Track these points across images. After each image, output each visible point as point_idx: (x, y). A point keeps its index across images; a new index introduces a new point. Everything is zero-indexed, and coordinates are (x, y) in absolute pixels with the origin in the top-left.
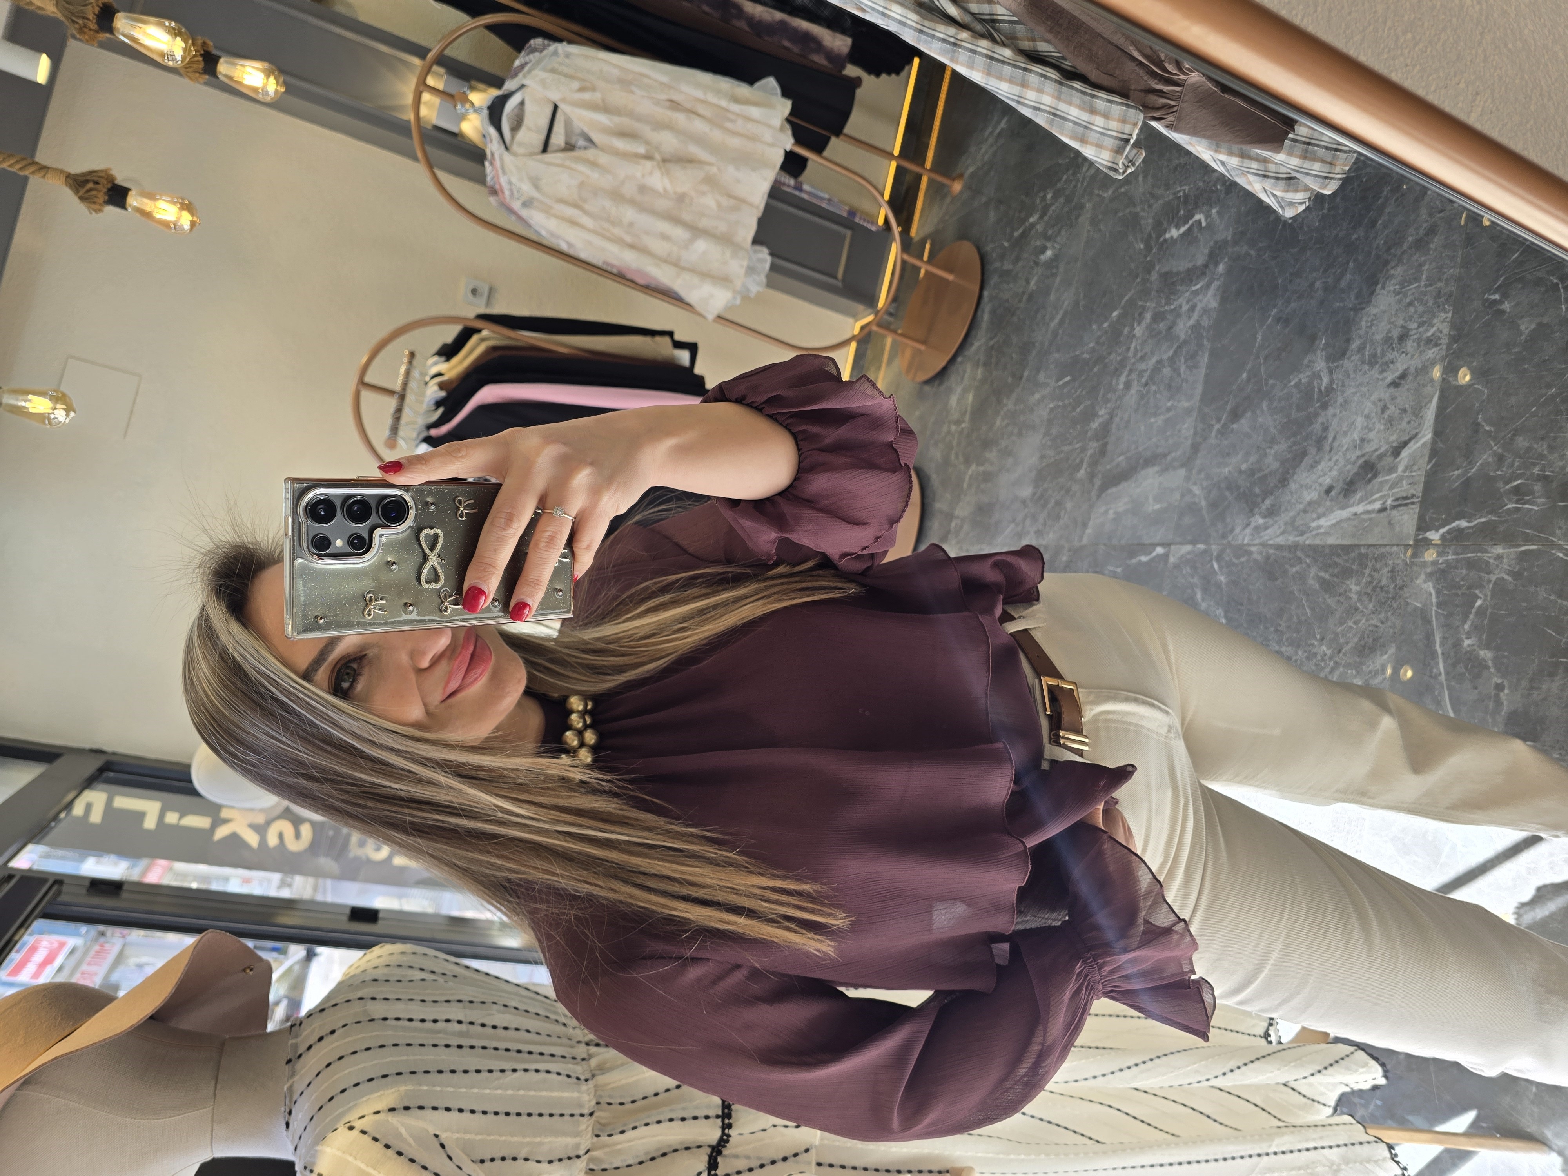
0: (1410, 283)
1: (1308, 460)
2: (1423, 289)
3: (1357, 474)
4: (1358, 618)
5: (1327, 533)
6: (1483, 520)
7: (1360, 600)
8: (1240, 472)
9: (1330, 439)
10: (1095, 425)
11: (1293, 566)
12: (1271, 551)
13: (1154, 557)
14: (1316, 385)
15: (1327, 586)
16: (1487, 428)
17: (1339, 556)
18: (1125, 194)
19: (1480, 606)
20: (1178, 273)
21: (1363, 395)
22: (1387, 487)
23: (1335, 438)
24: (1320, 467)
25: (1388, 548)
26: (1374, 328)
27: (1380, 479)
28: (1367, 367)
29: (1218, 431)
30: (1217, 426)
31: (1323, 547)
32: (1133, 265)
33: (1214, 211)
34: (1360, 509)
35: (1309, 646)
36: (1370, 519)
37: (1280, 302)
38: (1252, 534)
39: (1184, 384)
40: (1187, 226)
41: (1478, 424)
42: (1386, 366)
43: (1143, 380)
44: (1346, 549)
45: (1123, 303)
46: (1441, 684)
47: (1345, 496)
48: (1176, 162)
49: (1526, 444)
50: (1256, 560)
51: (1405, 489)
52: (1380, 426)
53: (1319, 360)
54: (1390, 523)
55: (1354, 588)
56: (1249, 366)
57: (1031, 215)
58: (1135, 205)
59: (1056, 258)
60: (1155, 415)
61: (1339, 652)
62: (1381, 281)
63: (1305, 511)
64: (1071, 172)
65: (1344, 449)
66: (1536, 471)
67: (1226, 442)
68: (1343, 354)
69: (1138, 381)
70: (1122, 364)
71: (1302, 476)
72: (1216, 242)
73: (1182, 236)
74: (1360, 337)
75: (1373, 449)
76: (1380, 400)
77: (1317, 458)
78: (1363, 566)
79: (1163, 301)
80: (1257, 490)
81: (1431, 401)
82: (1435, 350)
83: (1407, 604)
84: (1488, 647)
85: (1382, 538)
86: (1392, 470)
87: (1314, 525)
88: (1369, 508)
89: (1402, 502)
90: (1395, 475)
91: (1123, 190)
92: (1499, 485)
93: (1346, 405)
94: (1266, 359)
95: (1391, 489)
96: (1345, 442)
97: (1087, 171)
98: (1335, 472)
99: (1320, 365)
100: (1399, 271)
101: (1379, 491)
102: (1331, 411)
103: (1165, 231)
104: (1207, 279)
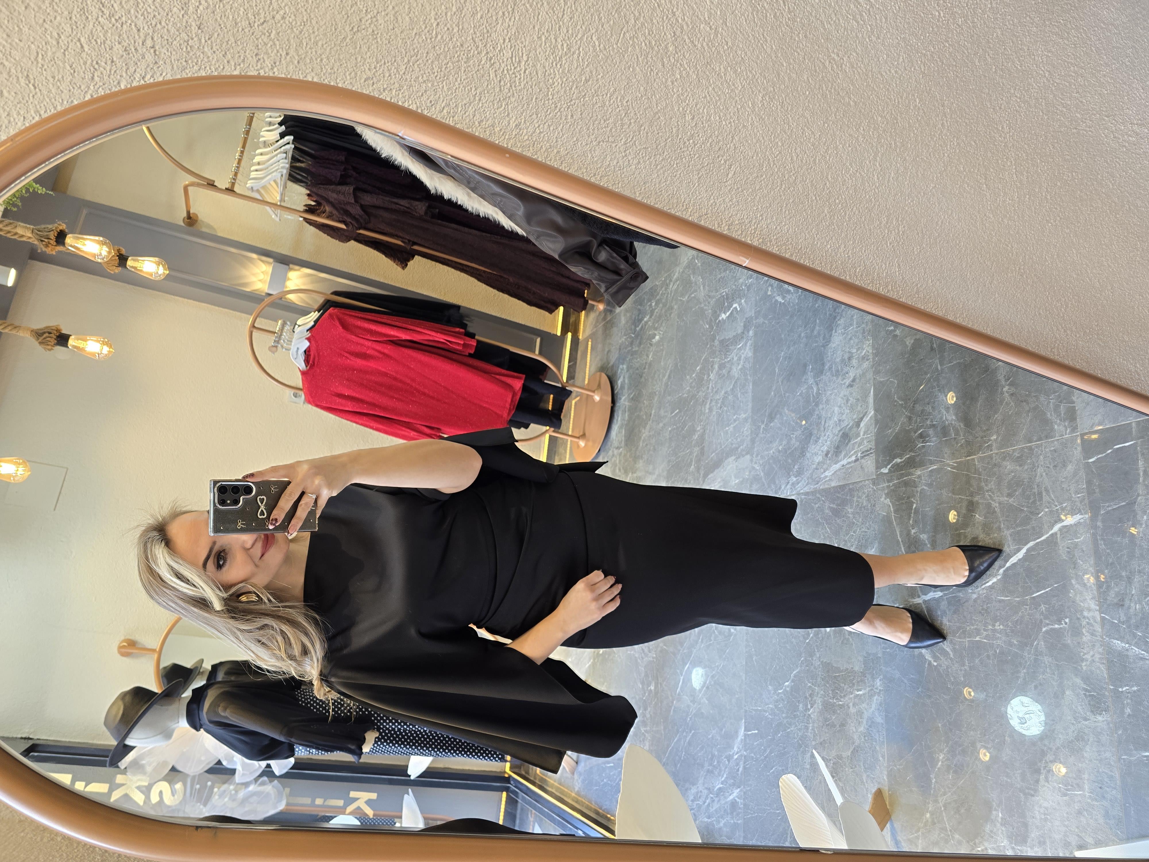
0: (849, 327)
1: (813, 438)
2: (856, 329)
3: (840, 441)
4: (855, 529)
5: (830, 480)
6: (908, 456)
7: (854, 517)
8: (779, 452)
9: (823, 423)
10: (696, 437)
11: (816, 504)
12: (802, 497)
14: (810, 393)
15: (836, 513)
16: (900, 403)
17: (838, 492)
18: (693, 297)
19: (915, 508)
20: (729, 339)
21: (836, 395)
22: (857, 446)
23: (825, 422)
24: (820, 441)
25: (863, 483)
26: (835, 355)
27: (852, 442)
28: (835, 378)
29: (763, 428)
30: (763, 426)
31: (830, 488)
33: (743, 301)
34: (845, 462)
36: (851, 467)
37: (784, 349)
38: (791, 488)
39: (741, 404)
41: (896, 401)
42: (844, 376)
43: (719, 405)
44: (842, 487)
45: (702, 361)
47: (836, 456)
48: (719, 276)
49: (921, 408)
51: (865, 446)
52: (847, 411)
53: (810, 378)
54: (862, 467)
56: (774, 388)
57: (644, 317)
58: (701, 303)
59: (661, 340)
60: (728, 425)
62: (834, 328)
63: (817, 469)
64: (663, 289)
65: (831, 427)
66: (928, 422)
67: (768, 435)
68: (822, 372)
69: (716, 406)
70: (706, 398)
71: (813, 448)
72: (747, 318)
73: (728, 317)
74: (829, 361)
75: (846, 424)
76: (845, 396)
77: (818, 436)
78: (852, 496)
79: (723, 357)
80: (789, 461)
81: (870, 392)
82: (867, 363)
83: (879, 514)
84: (924, 532)
85: (859, 477)
86: (858, 435)
87: (823, 476)
88: (850, 460)
89: (866, 454)
90: (859, 438)
91: (693, 295)
92: (912, 434)
93: (827, 402)
94: (782, 382)
95: (859, 446)
96: (831, 423)
97: (673, 287)
98: (829, 443)
99: (811, 381)
100: (842, 322)
101: (853, 449)
102: (821, 407)
103: (719, 316)
104: (744, 340)
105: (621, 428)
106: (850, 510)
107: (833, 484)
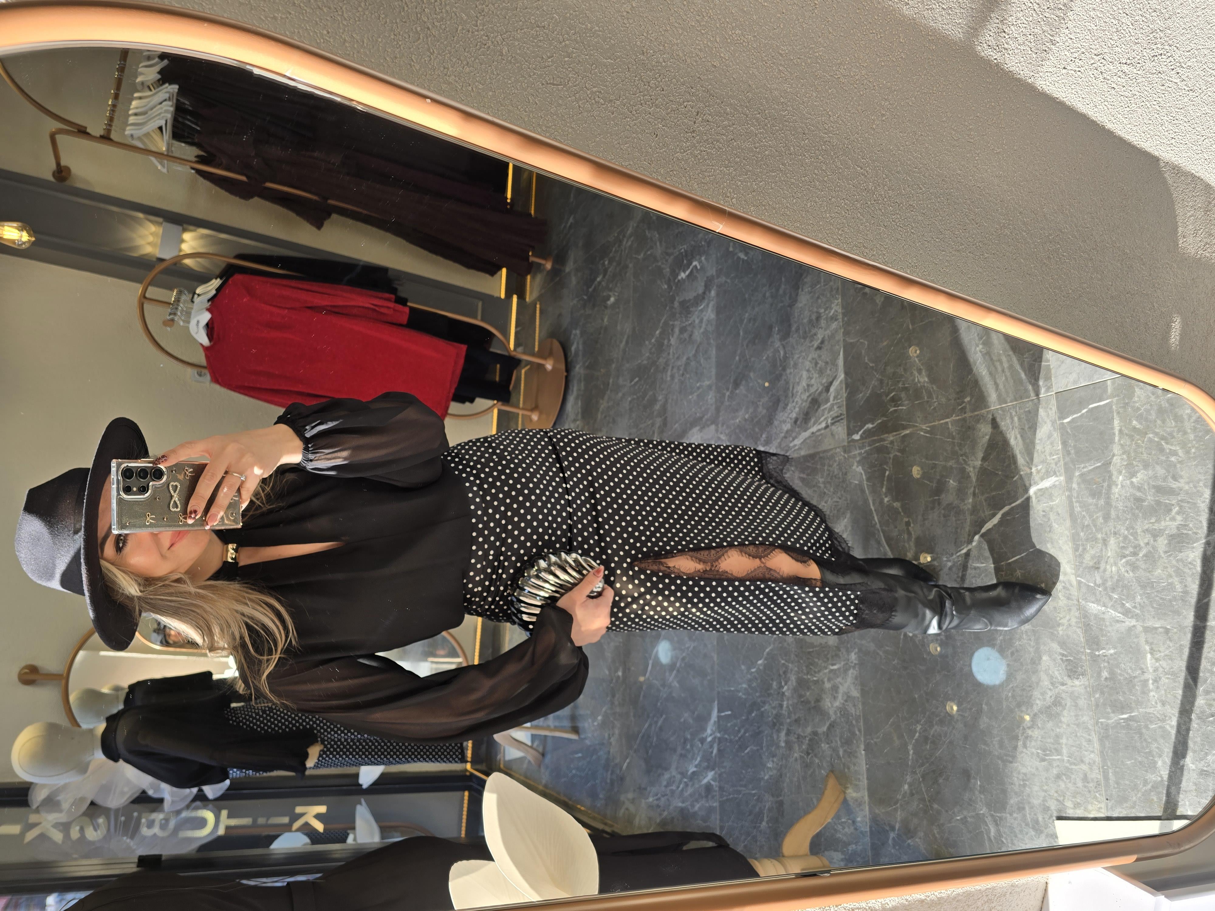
0: (816, 285)
1: (781, 405)
3: (809, 408)
5: (800, 449)
6: (880, 421)
7: (825, 487)
8: (746, 420)
9: (791, 389)
10: (657, 407)
14: (777, 356)
15: (806, 483)
16: (871, 365)
17: (808, 461)
18: (650, 255)
19: (888, 476)
20: (690, 300)
21: (804, 358)
22: (826, 412)
23: (793, 387)
24: (788, 408)
25: (834, 451)
26: (802, 316)
27: (822, 408)
28: (802, 340)
29: (728, 396)
30: (728, 393)
31: (799, 458)
32: (663, 299)
33: (703, 258)
34: (814, 429)
36: (821, 435)
37: (749, 309)
39: (705, 370)
40: (689, 270)
41: (866, 363)
42: (812, 338)
43: (681, 372)
44: (812, 456)
45: (661, 324)
46: (879, 531)
47: (805, 423)
48: (677, 231)
49: (892, 370)
51: (835, 411)
52: (816, 375)
53: (776, 341)
54: (832, 434)
56: (739, 352)
57: (598, 276)
58: (658, 262)
59: (617, 301)
60: (692, 393)
62: (800, 286)
63: (786, 437)
64: (617, 245)
65: (800, 393)
66: (900, 385)
67: (734, 403)
68: (788, 334)
69: (678, 373)
70: (667, 364)
71: (781, 416)
72: (707, 278)
73: (688, 276)
74: (795, 322)
75: (815, 390)
76: (814, 360)
77: (786, 402)
78: (823, 465)
79: (684, 319)
80: (757, 430)
81: (839, 354)
82: (836, 323)
83: (851, 483)
84: (896, 499)
85: (830, 445)
86: (827, 400)
87: (791, 445)
88: (820, 427)
89: (836, 420)
90: (829, 404)
91: (649, 253)
92: (884, 398)
93: (795, 365)
94: (747, 346)
95: (829, 412)
96: (799, 389)
97: (627, 243)
98: (797, 409)
99: (777, 344)
101: (823, 415)
102: (788, 371)
103: (677, 275)
104: (706, 301)
105: (577, 398)
106: (821, 480)
107: (803, 453)
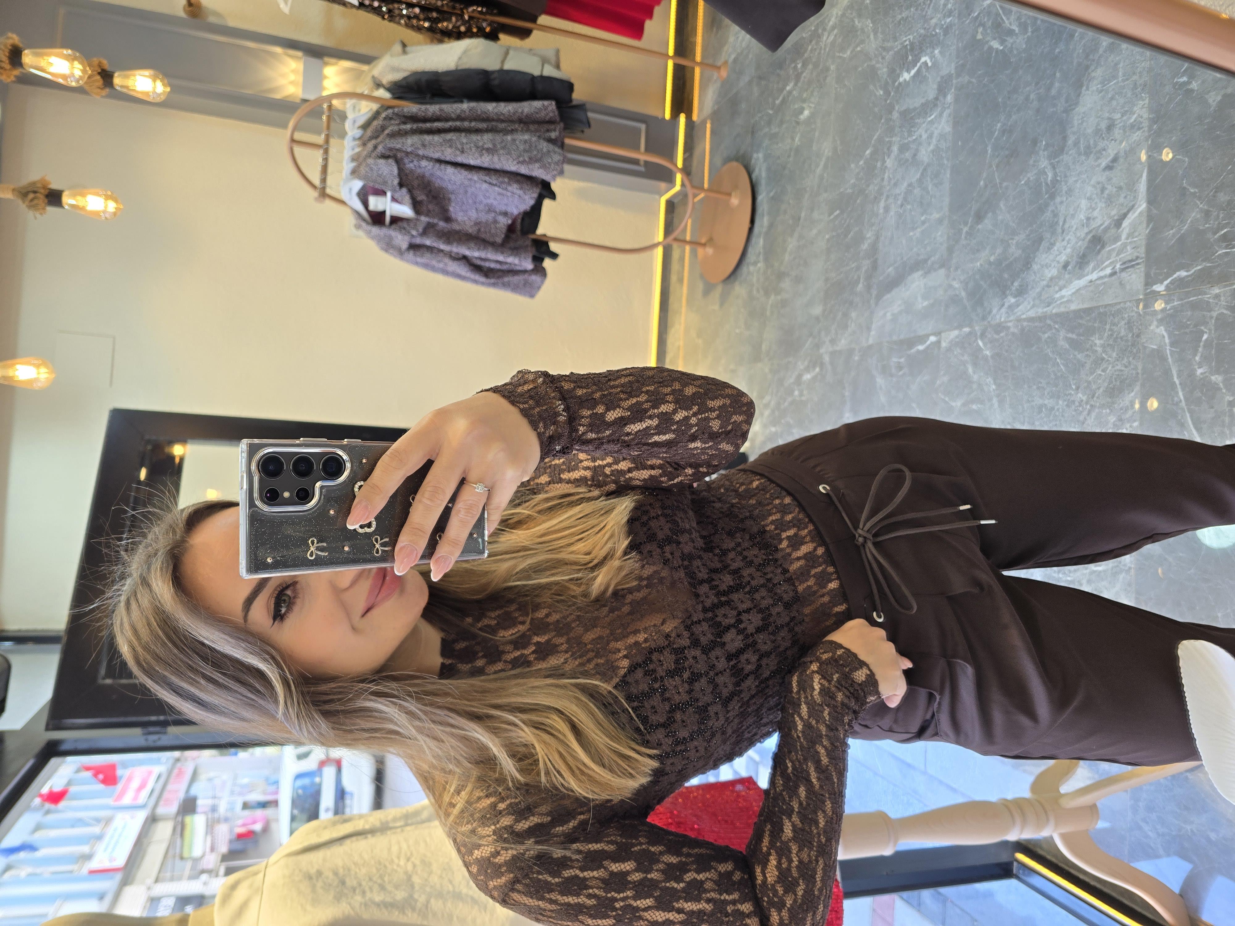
0: (1110, 81)
1: (1044, 244)
2: (1122, 84)
3: (1087, 248)
4: (1105, 366)
5: (1069, 301)
6: (1199, 267)
7: (1104, 351)
8: (990, 263)
9: (1061, 223)
10: (865, 246)
11: (1044, 333)
12: (1025, 324)
13: (929, 345)
14: (1042, 180)
15: (1075, 345)
16: (1192, 191)
17: (1081, 318)
18: (860, 51)
19: (1206, 340)
20: (915, 109)
21: (1084, 182)
22: (1114, 254)
23: (1065, 221)
24: (1055, 248)
25: (1122, 305)
26: (1085, 124)
27: (1107, 249)
28: (1083, 158)
29: (967, 232)
30: (965, 229)
31: (1068, 313)
32: (876, 110)
33: (936, 51)
34: (1094, 276)
35: (1067, 395)
36: (1104, 283)
37: (1002, 117)
38: (1007, 313)
39: (933, 200)
40: (916, 69)
41: (1185, 188)
42: (1099, 154)
43: (899, 202)
44: (1087, 311)
45: (873, 142)
46: (1183, 409)
47: (1080, 268)
48: (900, 17)
49: (1227, 198)
50: (1013, 334)
51: (1129, 253)
52: (1101, 205)
53: (1043, 160)
54: (1121, 283)
55: (1098, 342)
56: (985, 175)
57: (787, 85)
58: (871, 60)
59: (812, 115)
60: (913, 229)
61: (1093, 397)
62: (1085, 83)
63: (1048, 286)
64: (814, 42)
65: (1074, 229)
67: (974, 241)
68: (1062, 150)
69: (895, 204)
70: (880, 193)
71: (1042, 258)
72: (942, 77)
73: (913, 77)
74: (1074, 133)
75: (1099, 224)
76: (1098, 183)
77: (1052, 241)
78: (1103, 322)
79: (906, 134)
80: (1006, 276)
81: (1141, 176)
82: (1139, 133)
83: (1145, 348)
84: (1218, 372)
85: (1116, 297)
86: (1118, 238)
87: (1057, 296)
88: (1102, 274)
89: (1129, 265)
90: (1120, 243)
91: (859, 49)
92: (1209, 235)
93: (1070, 192)
94: (998, 167)
95: (1117, 255)
96: (1074, 223)
97: (827, 39)
98: (1069, 250)
99: (1044, 163)
100: (1099, 73)
101: (1108, 258)
102: (1058, 200)
103: (899, 77)
104: (939, 109)
107: (1075, 307)
